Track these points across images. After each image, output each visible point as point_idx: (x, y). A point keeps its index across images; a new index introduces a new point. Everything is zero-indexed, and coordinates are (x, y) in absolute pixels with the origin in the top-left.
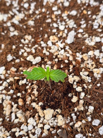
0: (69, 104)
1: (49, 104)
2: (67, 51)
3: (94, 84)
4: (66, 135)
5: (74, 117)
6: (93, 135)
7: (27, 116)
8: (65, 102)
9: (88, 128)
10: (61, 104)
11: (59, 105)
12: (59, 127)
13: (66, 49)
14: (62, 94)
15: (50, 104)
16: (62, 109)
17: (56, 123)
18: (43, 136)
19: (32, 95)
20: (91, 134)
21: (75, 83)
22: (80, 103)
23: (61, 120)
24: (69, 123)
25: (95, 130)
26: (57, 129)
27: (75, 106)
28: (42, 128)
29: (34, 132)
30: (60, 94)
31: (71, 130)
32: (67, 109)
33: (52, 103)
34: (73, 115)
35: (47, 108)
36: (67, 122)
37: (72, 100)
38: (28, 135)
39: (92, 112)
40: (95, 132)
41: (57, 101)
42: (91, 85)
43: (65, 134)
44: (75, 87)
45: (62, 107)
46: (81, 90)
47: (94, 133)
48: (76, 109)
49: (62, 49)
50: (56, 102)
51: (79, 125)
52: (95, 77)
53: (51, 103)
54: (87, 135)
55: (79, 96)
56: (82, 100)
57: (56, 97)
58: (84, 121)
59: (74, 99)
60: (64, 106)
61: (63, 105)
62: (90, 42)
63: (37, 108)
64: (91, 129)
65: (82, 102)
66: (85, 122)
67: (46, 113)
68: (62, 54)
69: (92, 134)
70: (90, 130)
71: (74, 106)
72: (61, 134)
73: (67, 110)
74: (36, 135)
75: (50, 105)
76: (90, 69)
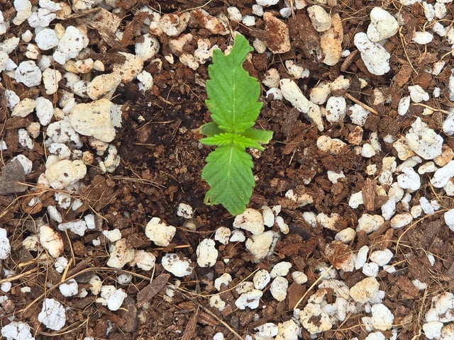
0: (140, 205)
1: (141, 118)
2: (411, 204)
3: (228, 320)
4: (9, 191)
5: (79, 228)
6: (6, 297)
7: (100, 19)
8: (150, 191)
9: (33, 281)
10: (140, 171)
11: (134, 162)
12: (40, 161)
13: (423, 200)
14: (187, 178)
15: (140, 124)
16: (117, 177)
17: (57, 151)
18: (8, 92)
19: (189, 36)
20: (10, 291)
21: (238, 237)
22: (142, 253)
23: (66, 175)
24: (56, 205)
25: (23, 306)
26: (34, 151)
27: (127, 231)
28: (40, 90)
29: (28, 54)
30: (184, 169)
31: (27, 210)
32: (118, 197)
33: (145, 134)
34: (90, 222)
35: (123, 111)
36: (59, 198)
37: (155, 220)
38: (13, 30)
39: (99, 301)
40: (18, 308)
41: (156, 155)
42: (221, 306)
43: (13, 187)
44: (222, 234)
45: (129, 173)
46: (202, 262)
47: (9, 303)
48: (114, 235)
49: (426, 178)
50: (151, 151)
51: (46, 245)
52: (260, 328)
53: (144, 128)
54: (7, 272)
55: (174, 251)
56: (153, 264)
57: (174, 149)
58: (62, 264)
59: (158, 231)
60: (134, 183)
61: (134, 180)
62: (442, 316)
63: (126, 65)
64: (27, 293)
65: (146, 261)
66: (59, 270)
67: (96, 109)
68: (400, 178)
69: (9, 294)
70: (26, 290)
71: (130, 227)
72: (11, 172)
73: (113, 199)
74: (12, 65)
75: (137, 121)
76: (302, 307)
